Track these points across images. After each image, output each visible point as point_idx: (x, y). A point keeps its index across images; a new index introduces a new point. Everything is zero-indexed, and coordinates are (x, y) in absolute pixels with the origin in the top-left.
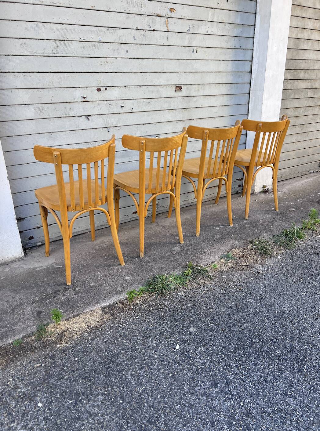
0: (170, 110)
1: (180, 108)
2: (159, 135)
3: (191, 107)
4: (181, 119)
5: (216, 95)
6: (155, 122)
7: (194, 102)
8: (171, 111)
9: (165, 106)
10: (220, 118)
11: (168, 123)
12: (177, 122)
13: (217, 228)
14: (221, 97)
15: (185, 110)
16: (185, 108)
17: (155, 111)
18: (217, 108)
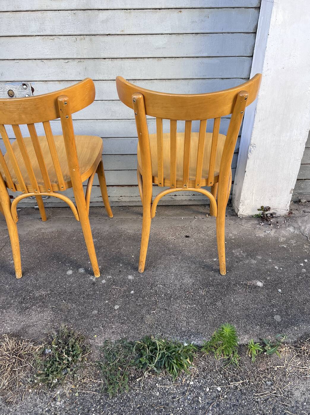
0: (46, 37)
1: (70, 33)
2: (29, 83)
3: (96, 33)
4: (75, 57)
5: (159, 9)
6: (17, 58)
7: (103, 22)
8: (48, 39)
9: (33, 29)
10: (173, 60)
11: (45, 61)
12: (67, 61)
13: (70, 272)
14: (175, 13)
15: (81, 39)
16: (82, 33)
17: (12, 38)
18: (165, 38)
